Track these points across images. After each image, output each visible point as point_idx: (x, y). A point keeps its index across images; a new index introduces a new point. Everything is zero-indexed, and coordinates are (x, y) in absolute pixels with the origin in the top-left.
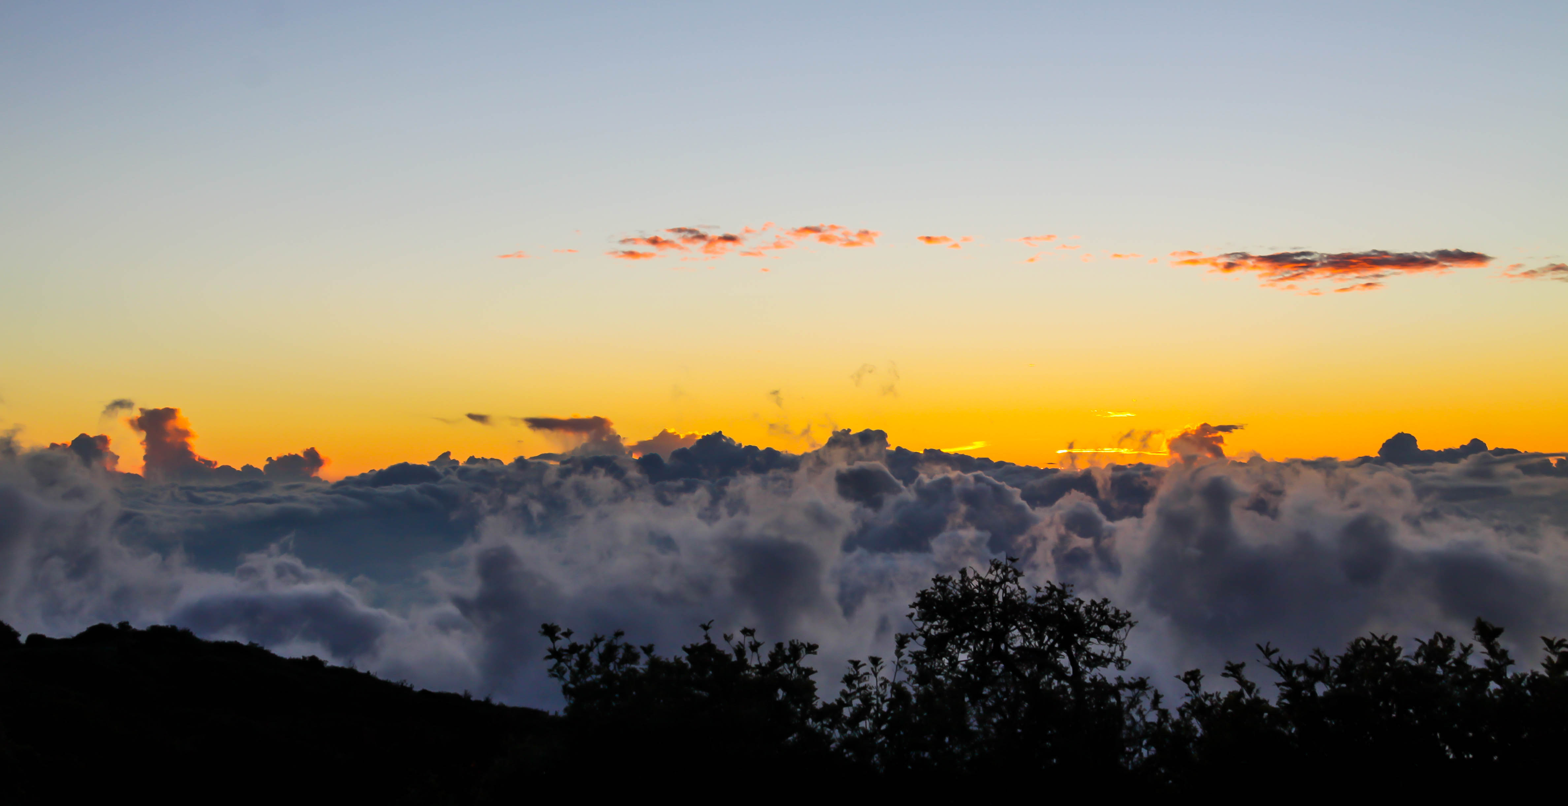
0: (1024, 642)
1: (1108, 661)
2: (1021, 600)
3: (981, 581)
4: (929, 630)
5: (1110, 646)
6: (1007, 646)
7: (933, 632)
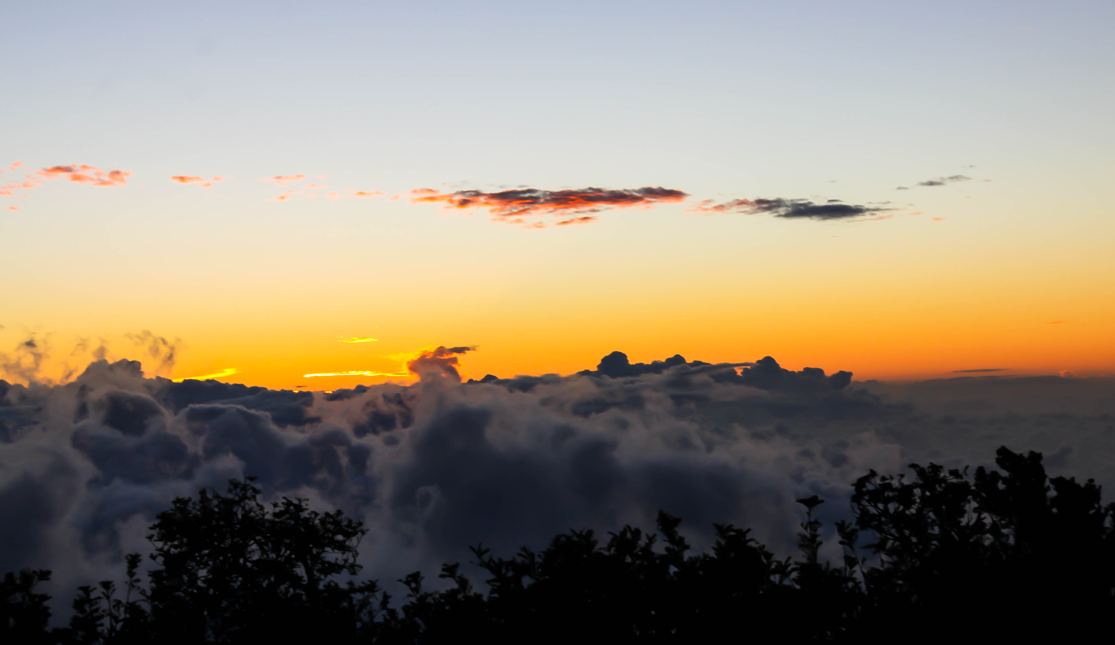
0: (262, 555)
1: (342, 567)
2: (259, 516)
3: (220, 500)
4: (169, 550)
5: (343, 553)
6: (246, 560)
7: (173, 550)
